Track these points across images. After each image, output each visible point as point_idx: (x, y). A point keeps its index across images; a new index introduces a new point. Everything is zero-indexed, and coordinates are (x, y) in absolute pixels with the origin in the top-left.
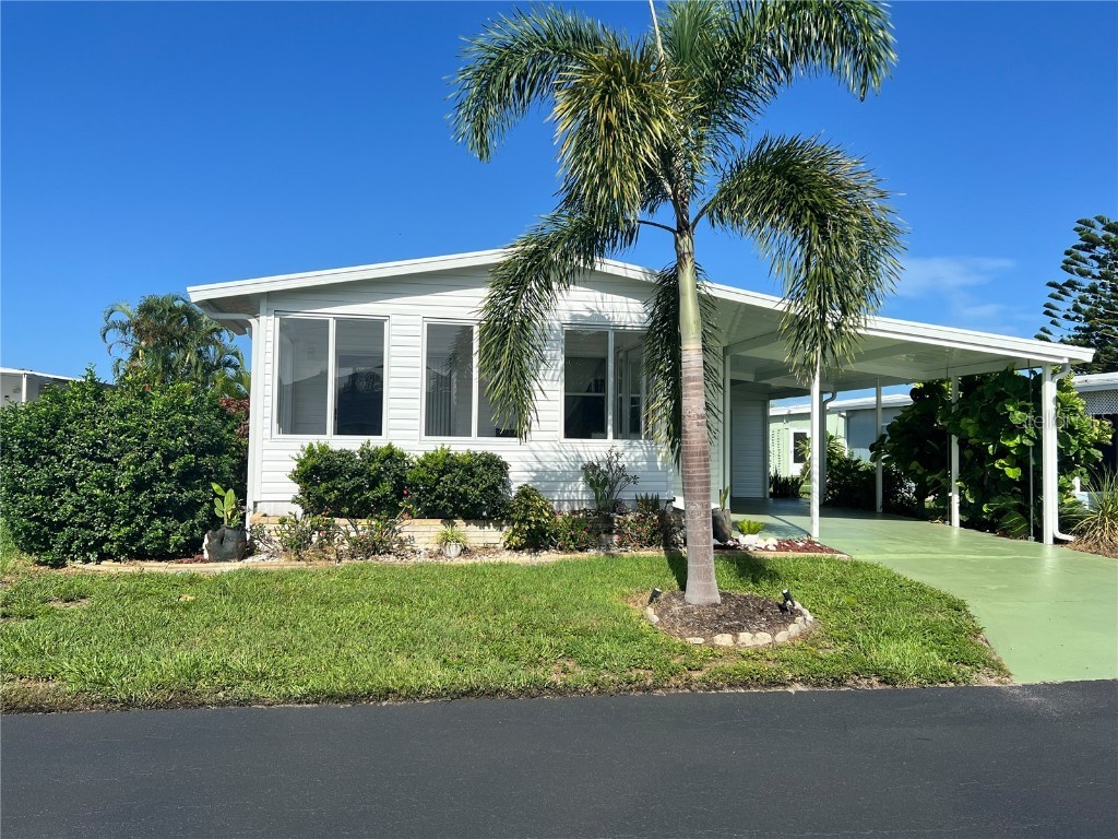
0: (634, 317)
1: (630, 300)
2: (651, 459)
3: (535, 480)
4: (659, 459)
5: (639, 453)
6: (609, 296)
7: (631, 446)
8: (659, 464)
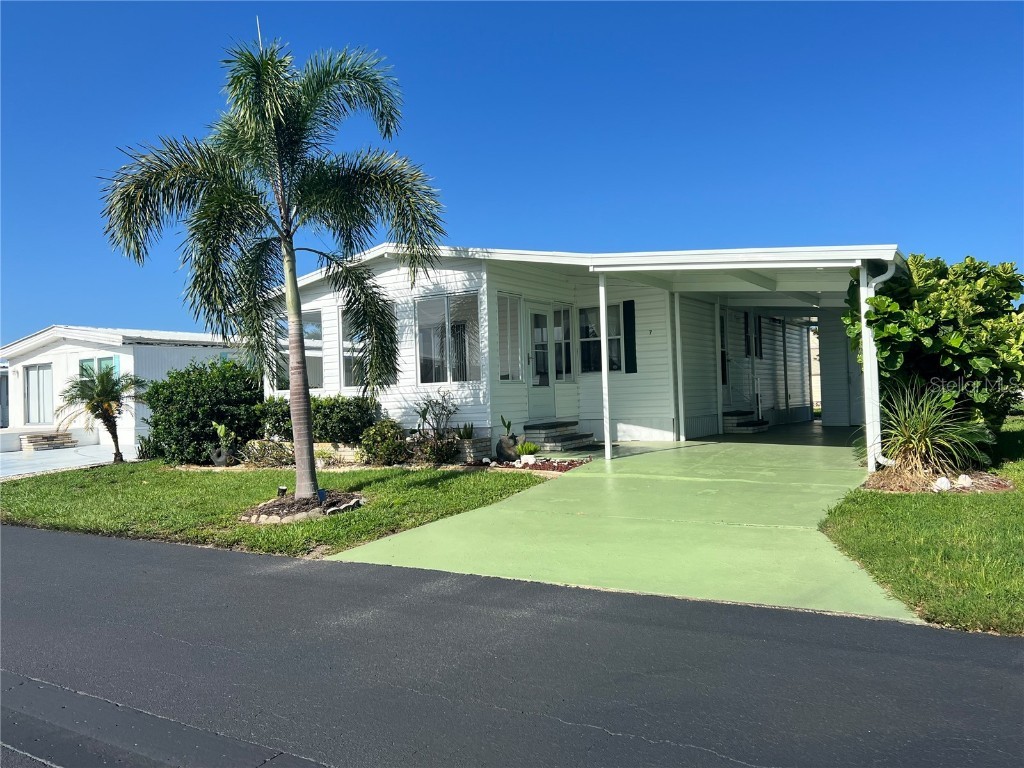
0: (459, 284)
1: (456, 272)
2: (476, 396)
3: (404, 414)
4: (481, 395)
5: (467, 392)
6: (443, 271)
7: (463, 386)
8: (481, 399)
